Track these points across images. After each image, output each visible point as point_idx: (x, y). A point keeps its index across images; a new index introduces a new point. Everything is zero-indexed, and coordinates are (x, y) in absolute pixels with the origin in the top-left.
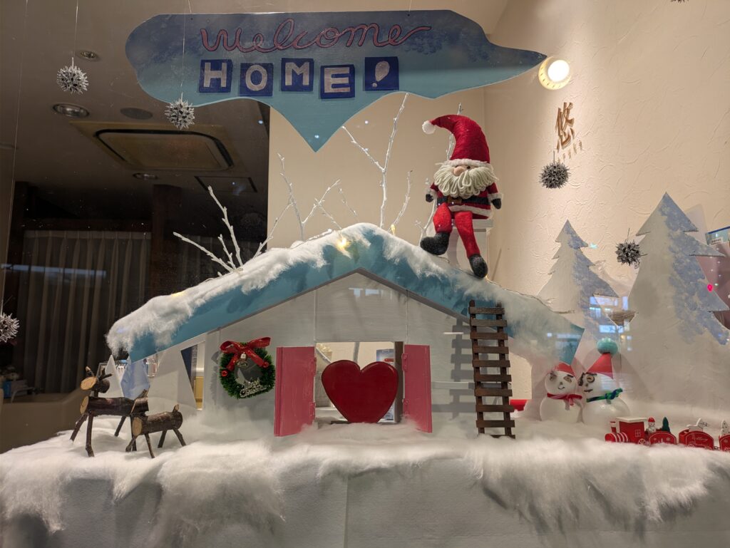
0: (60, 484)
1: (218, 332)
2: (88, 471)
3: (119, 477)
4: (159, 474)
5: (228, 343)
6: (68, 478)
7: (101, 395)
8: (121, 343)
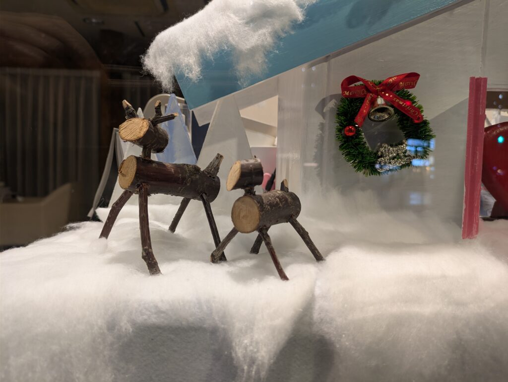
0: (110, 339)
1: (325, 64)
2: (164, 307)
3: (238, 325)
4: (316, 316)
5: (352, 79)
6: (125, 326)
7: (154, 157)
8: (177, 66)
